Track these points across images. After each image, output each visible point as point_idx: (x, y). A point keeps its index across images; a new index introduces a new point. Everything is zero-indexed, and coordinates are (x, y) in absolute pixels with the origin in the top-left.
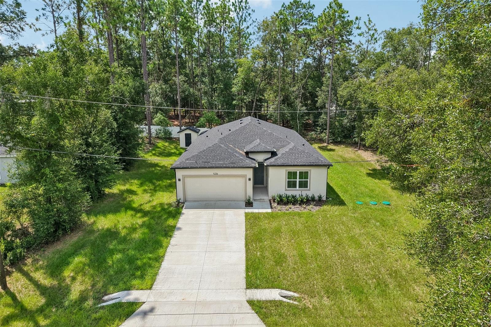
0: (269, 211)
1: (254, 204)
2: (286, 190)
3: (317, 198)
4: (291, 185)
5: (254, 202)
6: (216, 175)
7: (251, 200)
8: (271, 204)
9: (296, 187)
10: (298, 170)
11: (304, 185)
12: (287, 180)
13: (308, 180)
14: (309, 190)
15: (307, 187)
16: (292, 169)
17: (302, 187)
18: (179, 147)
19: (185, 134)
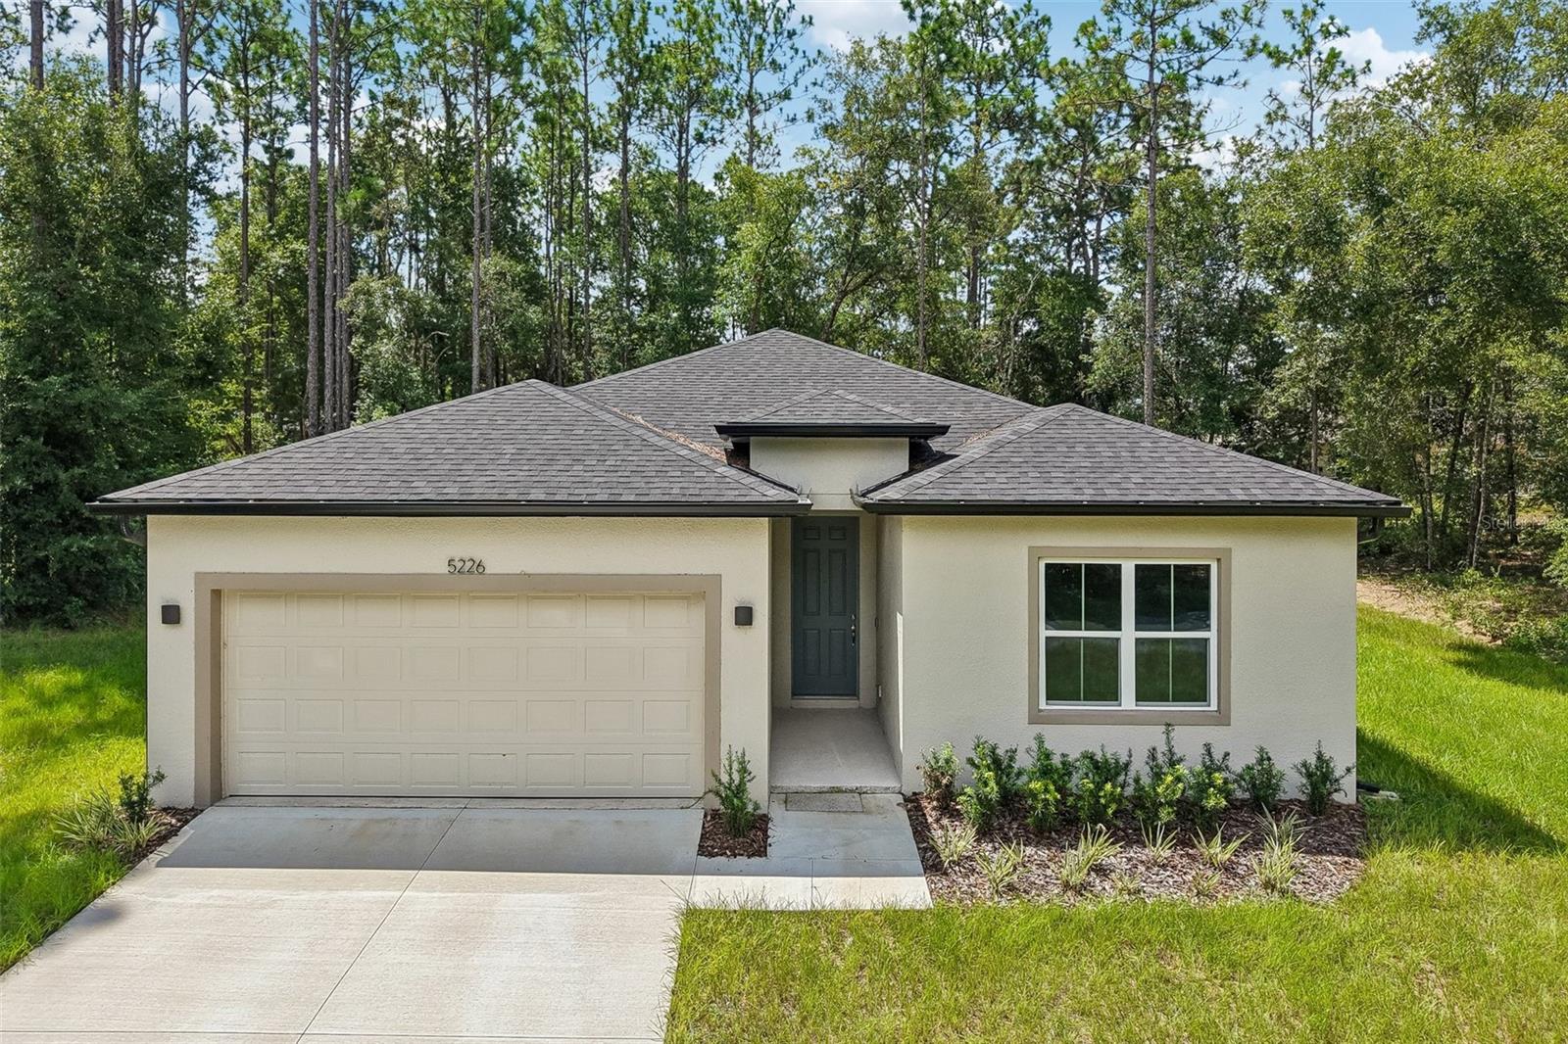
0: (913, 892)
1: (775, 833)
2: (1036, 717)
4: (1075, 674)
5: (777, 812)
6: (468, 578)
7: (757, 791)
8: (921, 831)
9: (1112, 694)
11: (1177, 673)
12: (1045, 633)
13: (1210, 635)
14: (1222, 718)
16: (1081, 546)
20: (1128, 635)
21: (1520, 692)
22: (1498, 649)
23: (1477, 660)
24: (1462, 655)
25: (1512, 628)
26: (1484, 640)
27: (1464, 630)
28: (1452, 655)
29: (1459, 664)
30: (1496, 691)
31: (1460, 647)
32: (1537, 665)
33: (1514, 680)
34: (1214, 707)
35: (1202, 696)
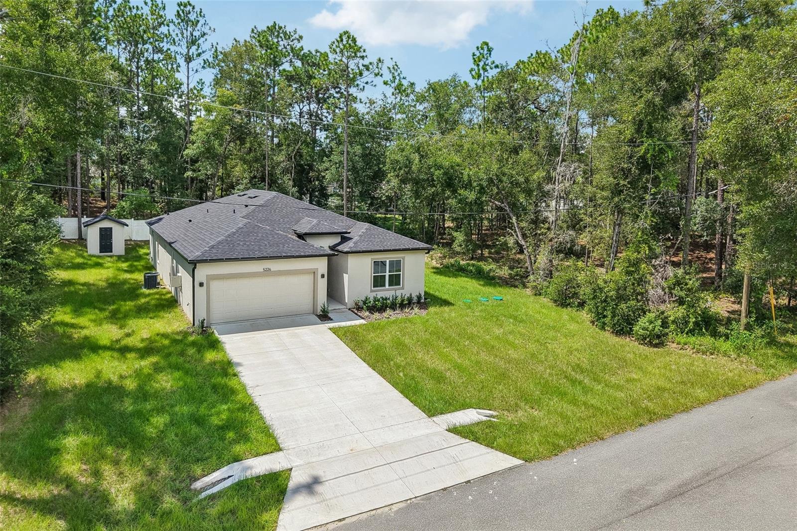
0: (360, 322)
1: (331, 316)
2: (372, 291)
3: (415, 299)
4: (378, 282)
6: (267, 272)
8: (355, 313)
9: (384, 286)
10: (388, 258)
11: (395, 280)
12: (373, 274)
13: (401, 273)
14: (403, 288)
15: (399, 285)
16: (379, 257)
17: (392, 285)
18: (85, 254)
19: (101, 229)
20: (387, 274)
21: (447, 278)
22: (442, 268)
23: (438, 271)
24: (435, 270)
25: (445, 261)
26: (438, 266)
27: (434, 263)
28: (432, 270)
29: (434, 273)
30: (443, 279)
31: (434, 268)
32: (450, 271)
33: (445, 276)
34: (402, 286)
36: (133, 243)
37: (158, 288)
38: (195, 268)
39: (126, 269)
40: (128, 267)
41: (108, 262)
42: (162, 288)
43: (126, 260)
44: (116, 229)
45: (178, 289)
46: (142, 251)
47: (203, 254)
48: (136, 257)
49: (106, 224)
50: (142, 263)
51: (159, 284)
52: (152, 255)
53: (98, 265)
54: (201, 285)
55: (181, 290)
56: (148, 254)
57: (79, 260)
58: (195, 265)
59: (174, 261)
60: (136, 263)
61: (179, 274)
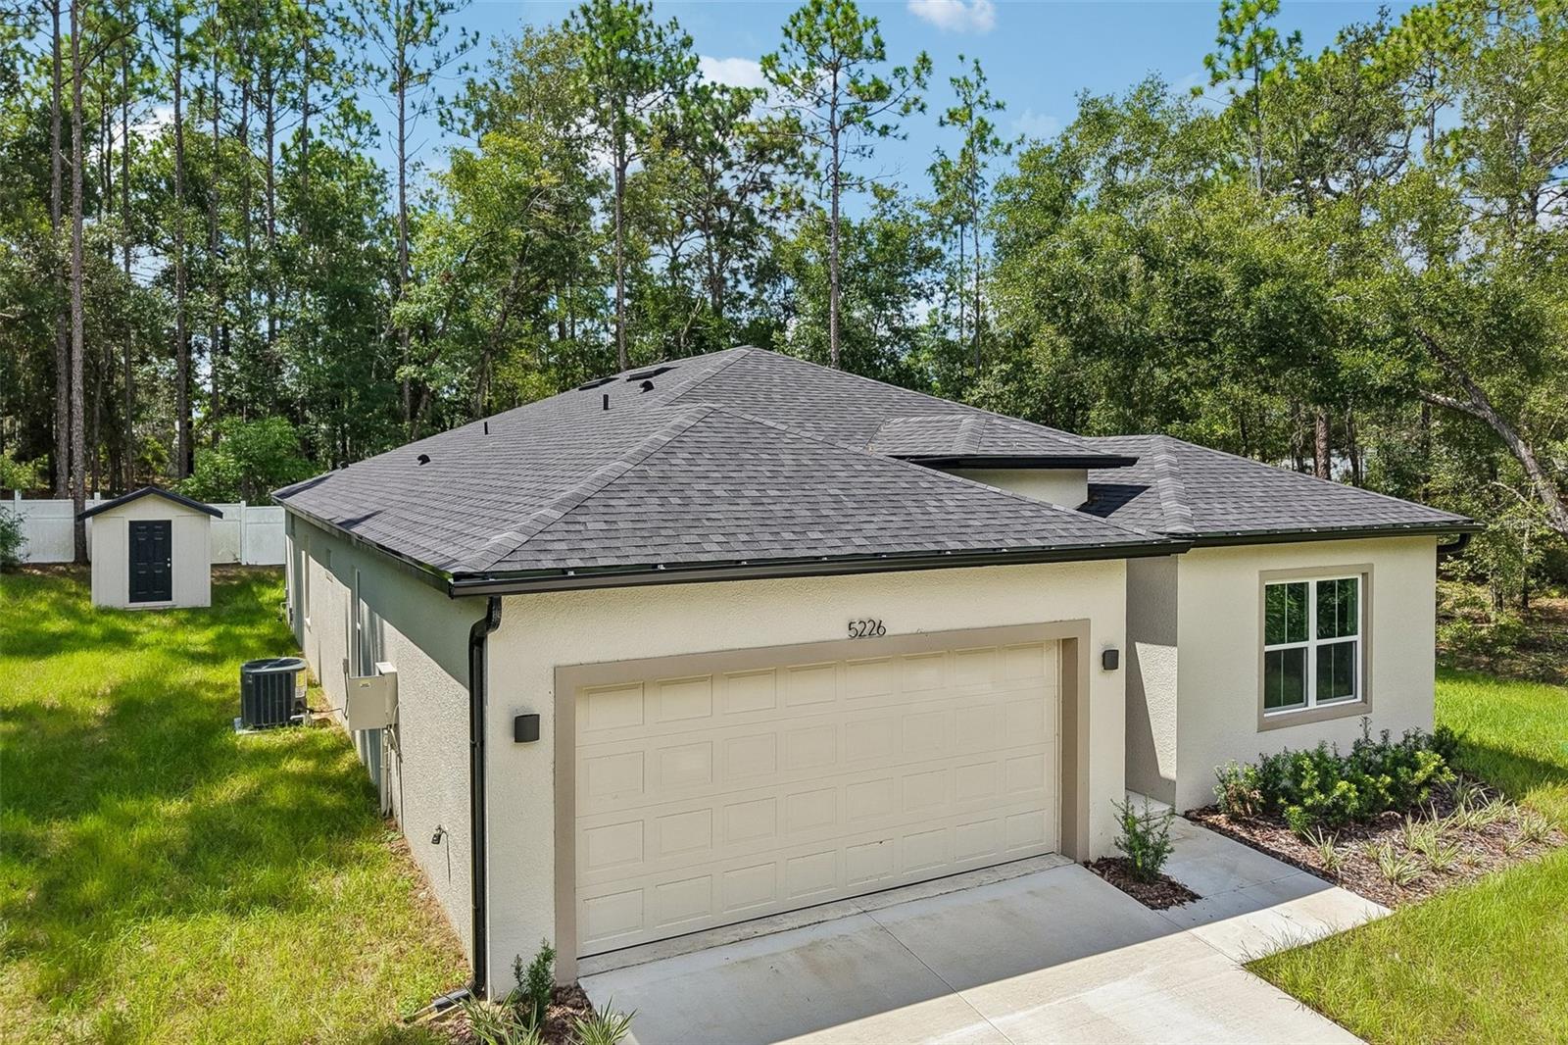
2: (1258, 730)
4: (1282, 681)
6: (865, 642)
9: (1302, 698)
10: (1315, 572)
12: (1265, 648)
13: (1358, 639)
14: (1368, 708)
16: (1288, 566)
17: (1327, 696)
18: (83, 606)
19: (134, 526)
20: (1312, 644)
34: (1359, 699)
35: (1349, 691)
36: (244, 574)
37: (298, 723)
38: (490, 622)
39: (201, 649)
40: (211, 642)
41: (153, 629)
42: (314, 725)
43: (215, 620)
44: (186, 528)
45: (383, 737)
46: (270, 595)
47: (534, 540)
48: (248, 611)
49: (150, 510)
50: (264, 629)
51: (301, 706)
52: (291, 603)
53: (119, 640)
54: (525, 729)
55: (395, 744)
56: (279, 602)
57: (58, 625)
58: (494, 604)
59: (365, 606)
60: (239, 630)
61: (386, 667)
